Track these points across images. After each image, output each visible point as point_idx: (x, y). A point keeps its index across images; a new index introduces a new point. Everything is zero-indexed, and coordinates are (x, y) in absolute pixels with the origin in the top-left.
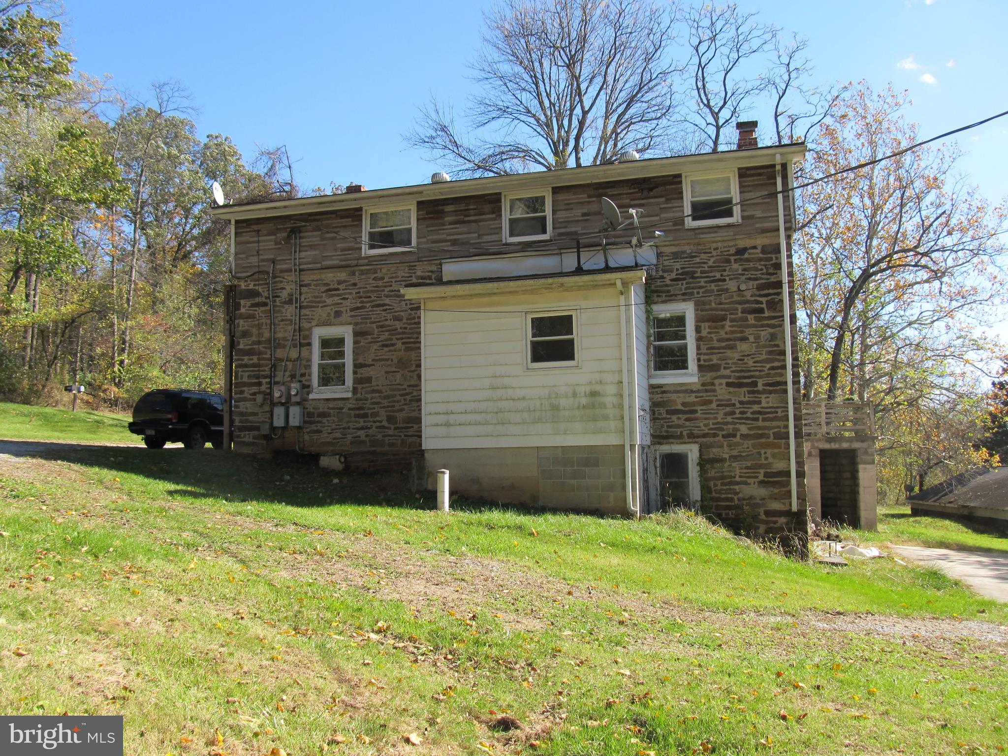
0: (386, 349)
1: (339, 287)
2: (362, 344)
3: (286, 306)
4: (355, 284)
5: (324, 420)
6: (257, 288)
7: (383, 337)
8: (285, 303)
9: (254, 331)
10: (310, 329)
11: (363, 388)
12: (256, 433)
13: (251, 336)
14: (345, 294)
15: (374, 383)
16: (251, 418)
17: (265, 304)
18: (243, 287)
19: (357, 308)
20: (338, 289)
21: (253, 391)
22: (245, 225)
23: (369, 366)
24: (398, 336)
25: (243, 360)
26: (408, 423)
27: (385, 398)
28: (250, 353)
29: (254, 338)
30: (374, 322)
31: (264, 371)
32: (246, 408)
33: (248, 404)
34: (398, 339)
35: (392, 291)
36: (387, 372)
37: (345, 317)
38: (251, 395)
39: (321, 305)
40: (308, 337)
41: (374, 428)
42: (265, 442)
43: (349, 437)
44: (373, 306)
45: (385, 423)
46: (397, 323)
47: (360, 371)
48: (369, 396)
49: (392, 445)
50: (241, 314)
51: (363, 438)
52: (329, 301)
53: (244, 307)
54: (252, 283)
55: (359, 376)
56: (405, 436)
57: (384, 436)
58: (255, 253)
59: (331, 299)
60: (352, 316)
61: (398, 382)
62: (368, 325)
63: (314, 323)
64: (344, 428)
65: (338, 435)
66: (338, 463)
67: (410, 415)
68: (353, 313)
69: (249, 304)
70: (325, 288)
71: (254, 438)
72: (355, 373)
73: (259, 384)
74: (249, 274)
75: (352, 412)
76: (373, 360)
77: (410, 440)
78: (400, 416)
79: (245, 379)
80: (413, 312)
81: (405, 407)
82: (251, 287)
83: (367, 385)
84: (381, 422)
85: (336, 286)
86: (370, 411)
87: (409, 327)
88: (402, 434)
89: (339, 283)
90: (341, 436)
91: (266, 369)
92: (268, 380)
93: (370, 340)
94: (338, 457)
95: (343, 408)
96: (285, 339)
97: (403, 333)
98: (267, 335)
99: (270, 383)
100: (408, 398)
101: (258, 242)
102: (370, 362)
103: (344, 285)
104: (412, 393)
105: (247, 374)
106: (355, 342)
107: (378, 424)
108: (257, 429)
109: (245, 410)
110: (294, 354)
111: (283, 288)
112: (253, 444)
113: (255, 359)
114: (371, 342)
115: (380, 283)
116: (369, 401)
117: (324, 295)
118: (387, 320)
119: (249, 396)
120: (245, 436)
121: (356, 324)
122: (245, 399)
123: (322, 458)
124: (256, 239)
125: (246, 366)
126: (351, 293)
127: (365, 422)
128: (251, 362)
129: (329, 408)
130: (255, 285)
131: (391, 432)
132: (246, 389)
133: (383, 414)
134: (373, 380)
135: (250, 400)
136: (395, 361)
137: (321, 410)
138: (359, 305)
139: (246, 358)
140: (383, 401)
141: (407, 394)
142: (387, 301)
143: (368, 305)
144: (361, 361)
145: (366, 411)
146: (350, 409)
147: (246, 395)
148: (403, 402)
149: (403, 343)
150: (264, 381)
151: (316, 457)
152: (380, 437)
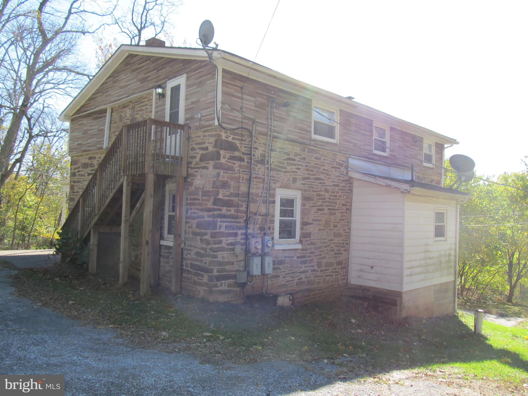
0: (320, 212)
1: (296, 158)
2: (307, 207)
3: (259, 165)
4: (304, 159)
5: (281, 267)
6: (236, 142)
7: (319, 203)
8: (257, 162)
9: (232, 183)
10: (274, 190)
11: (306, 241)
12: (232, 281)
13: (229, 187)
14: (299, 165)
15: (312, 238)
16: (227, 267)
17: (241, 160)
18: (224, 138)
19: (306, 178)
20: (294, 160)
21: (230, 241)
22: (230, 76)
23: (310, 224)
24: (327, 204)
25: (221, 210)
26: (327, 267)
27: (317, 249)
28: (228, 204)
29: (232, 190)
30: (314, 191)
31: (240, 222)
32: (223, 258)
33: (225, 254)
34: (326, 206)
35: (325, 170)
36: (319, 230)
37: (299, 183)
38: (228, 244)
39: (283, 170)
40: (273, 195)
41: (310, 271)
42: (238, 289)
43: (296, 280)
44: (315, 179)
45: (315, 267)
46: (326, 194)
47: (305, 227)
48: (309, 247)
49: (319, 283)
50: (222, 164)
51: (304, 279)
52: (289, 168)
53: (224, 157)
54: (232, 136)
55: (304, 231)
56: (326, 276)
57: (315, 277)
58: (239, 109)
59: (290, 167)
60: (303, 184)
61: (324, 237)
62: (312, 193)
63: (279, 184)
64: (293, 273)
65: (289, 278)
66: (288, 300)
67: (329, 261)
68: (303, 182)
69: (228, 156)
70: (287, 157)
71: (229, 286)
72: (302, 229)
73: (236, 235)
74: (234, 127)
75: (299, 260)
76: (313, 220)
77: (328, 278)
78: (324, 261)
79: (223, 230)
80: (334, 188)
81: (327, 255)
82: (230, 139)
83: (308, 239)
84: (313, 266)
85: (293, 157)
86: (308, 259)
87: (332, 198)
88: (324, 275)
89: (296, 155)
90: (291, 279)
91: (242, 220)
92: (244, 231)
93: (312, 205)
94: (288, 296)
95: (293, 257)
96: (257, 195)
97: (329, 202)
98: (243, 189)
99: (246, 234)
100: (328, 248)
101: (242, 98)
102: (310, 221)
103: (298, 157)
104: (330, 245)
105: (224, 225)
106: (303, 205)
107: (312, 268)
108: (235, 277)
109: (222, 260)
110: (263, 210)
111: (256, 149)
112: (229, 292)
113: (233, 211)
114: (312, 206)
115: (318, 162)
116: (309, 251)
117: (286, 162)
118: (321, 191)
119: (226, 246)
120: (221, 285)
121: (305, 191)
122: (222, 249)
123: (279, 298)
124: (240, 95)
125: (224, 216)
126: (302, 165)
127: (305, 267)
128: (229, 213)
129: (285, 257)
130: (233, 138)
131: (318, 274)
132: (224, 239)
133: (315, 260)
134: (312, 235)
135: (227, 250)
136: (324, 222)
137: (280, 259)
138: (307, 176)
139: (224, 209)
140: (316, 251)
141: (328, 246)
142: (322, 176)
143: (312, 177)
144: (305, 220)
145: (306, 259)
146: (298, 257)
147: (224, 245)
148: (325, 252)
149: (329, 209)
150: (240, 232)
151: (276, 297)
152: (312, 278)
